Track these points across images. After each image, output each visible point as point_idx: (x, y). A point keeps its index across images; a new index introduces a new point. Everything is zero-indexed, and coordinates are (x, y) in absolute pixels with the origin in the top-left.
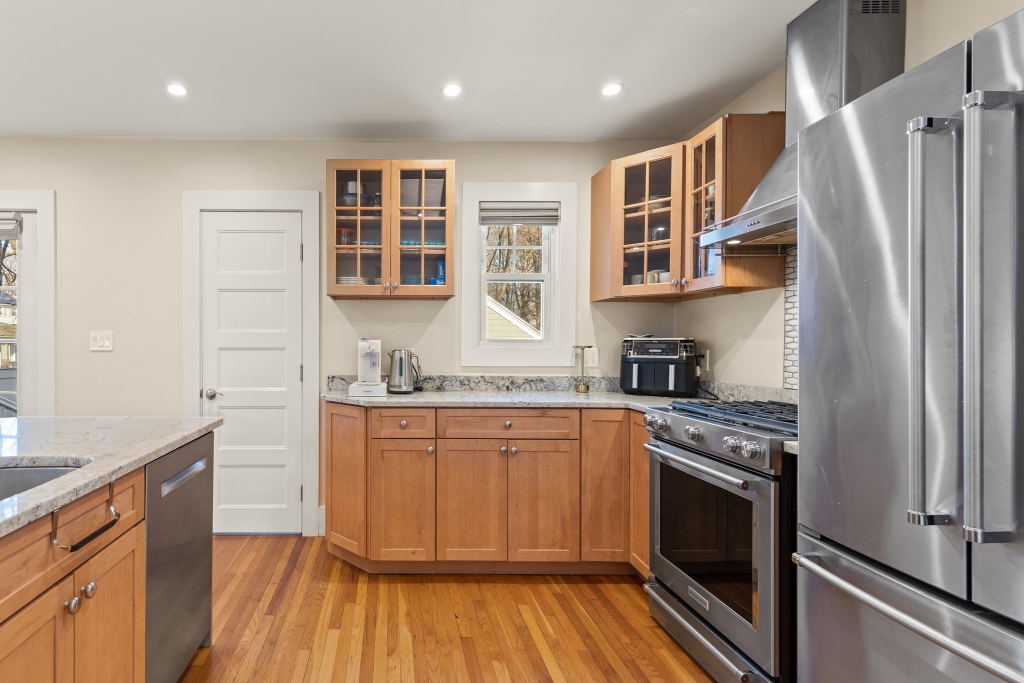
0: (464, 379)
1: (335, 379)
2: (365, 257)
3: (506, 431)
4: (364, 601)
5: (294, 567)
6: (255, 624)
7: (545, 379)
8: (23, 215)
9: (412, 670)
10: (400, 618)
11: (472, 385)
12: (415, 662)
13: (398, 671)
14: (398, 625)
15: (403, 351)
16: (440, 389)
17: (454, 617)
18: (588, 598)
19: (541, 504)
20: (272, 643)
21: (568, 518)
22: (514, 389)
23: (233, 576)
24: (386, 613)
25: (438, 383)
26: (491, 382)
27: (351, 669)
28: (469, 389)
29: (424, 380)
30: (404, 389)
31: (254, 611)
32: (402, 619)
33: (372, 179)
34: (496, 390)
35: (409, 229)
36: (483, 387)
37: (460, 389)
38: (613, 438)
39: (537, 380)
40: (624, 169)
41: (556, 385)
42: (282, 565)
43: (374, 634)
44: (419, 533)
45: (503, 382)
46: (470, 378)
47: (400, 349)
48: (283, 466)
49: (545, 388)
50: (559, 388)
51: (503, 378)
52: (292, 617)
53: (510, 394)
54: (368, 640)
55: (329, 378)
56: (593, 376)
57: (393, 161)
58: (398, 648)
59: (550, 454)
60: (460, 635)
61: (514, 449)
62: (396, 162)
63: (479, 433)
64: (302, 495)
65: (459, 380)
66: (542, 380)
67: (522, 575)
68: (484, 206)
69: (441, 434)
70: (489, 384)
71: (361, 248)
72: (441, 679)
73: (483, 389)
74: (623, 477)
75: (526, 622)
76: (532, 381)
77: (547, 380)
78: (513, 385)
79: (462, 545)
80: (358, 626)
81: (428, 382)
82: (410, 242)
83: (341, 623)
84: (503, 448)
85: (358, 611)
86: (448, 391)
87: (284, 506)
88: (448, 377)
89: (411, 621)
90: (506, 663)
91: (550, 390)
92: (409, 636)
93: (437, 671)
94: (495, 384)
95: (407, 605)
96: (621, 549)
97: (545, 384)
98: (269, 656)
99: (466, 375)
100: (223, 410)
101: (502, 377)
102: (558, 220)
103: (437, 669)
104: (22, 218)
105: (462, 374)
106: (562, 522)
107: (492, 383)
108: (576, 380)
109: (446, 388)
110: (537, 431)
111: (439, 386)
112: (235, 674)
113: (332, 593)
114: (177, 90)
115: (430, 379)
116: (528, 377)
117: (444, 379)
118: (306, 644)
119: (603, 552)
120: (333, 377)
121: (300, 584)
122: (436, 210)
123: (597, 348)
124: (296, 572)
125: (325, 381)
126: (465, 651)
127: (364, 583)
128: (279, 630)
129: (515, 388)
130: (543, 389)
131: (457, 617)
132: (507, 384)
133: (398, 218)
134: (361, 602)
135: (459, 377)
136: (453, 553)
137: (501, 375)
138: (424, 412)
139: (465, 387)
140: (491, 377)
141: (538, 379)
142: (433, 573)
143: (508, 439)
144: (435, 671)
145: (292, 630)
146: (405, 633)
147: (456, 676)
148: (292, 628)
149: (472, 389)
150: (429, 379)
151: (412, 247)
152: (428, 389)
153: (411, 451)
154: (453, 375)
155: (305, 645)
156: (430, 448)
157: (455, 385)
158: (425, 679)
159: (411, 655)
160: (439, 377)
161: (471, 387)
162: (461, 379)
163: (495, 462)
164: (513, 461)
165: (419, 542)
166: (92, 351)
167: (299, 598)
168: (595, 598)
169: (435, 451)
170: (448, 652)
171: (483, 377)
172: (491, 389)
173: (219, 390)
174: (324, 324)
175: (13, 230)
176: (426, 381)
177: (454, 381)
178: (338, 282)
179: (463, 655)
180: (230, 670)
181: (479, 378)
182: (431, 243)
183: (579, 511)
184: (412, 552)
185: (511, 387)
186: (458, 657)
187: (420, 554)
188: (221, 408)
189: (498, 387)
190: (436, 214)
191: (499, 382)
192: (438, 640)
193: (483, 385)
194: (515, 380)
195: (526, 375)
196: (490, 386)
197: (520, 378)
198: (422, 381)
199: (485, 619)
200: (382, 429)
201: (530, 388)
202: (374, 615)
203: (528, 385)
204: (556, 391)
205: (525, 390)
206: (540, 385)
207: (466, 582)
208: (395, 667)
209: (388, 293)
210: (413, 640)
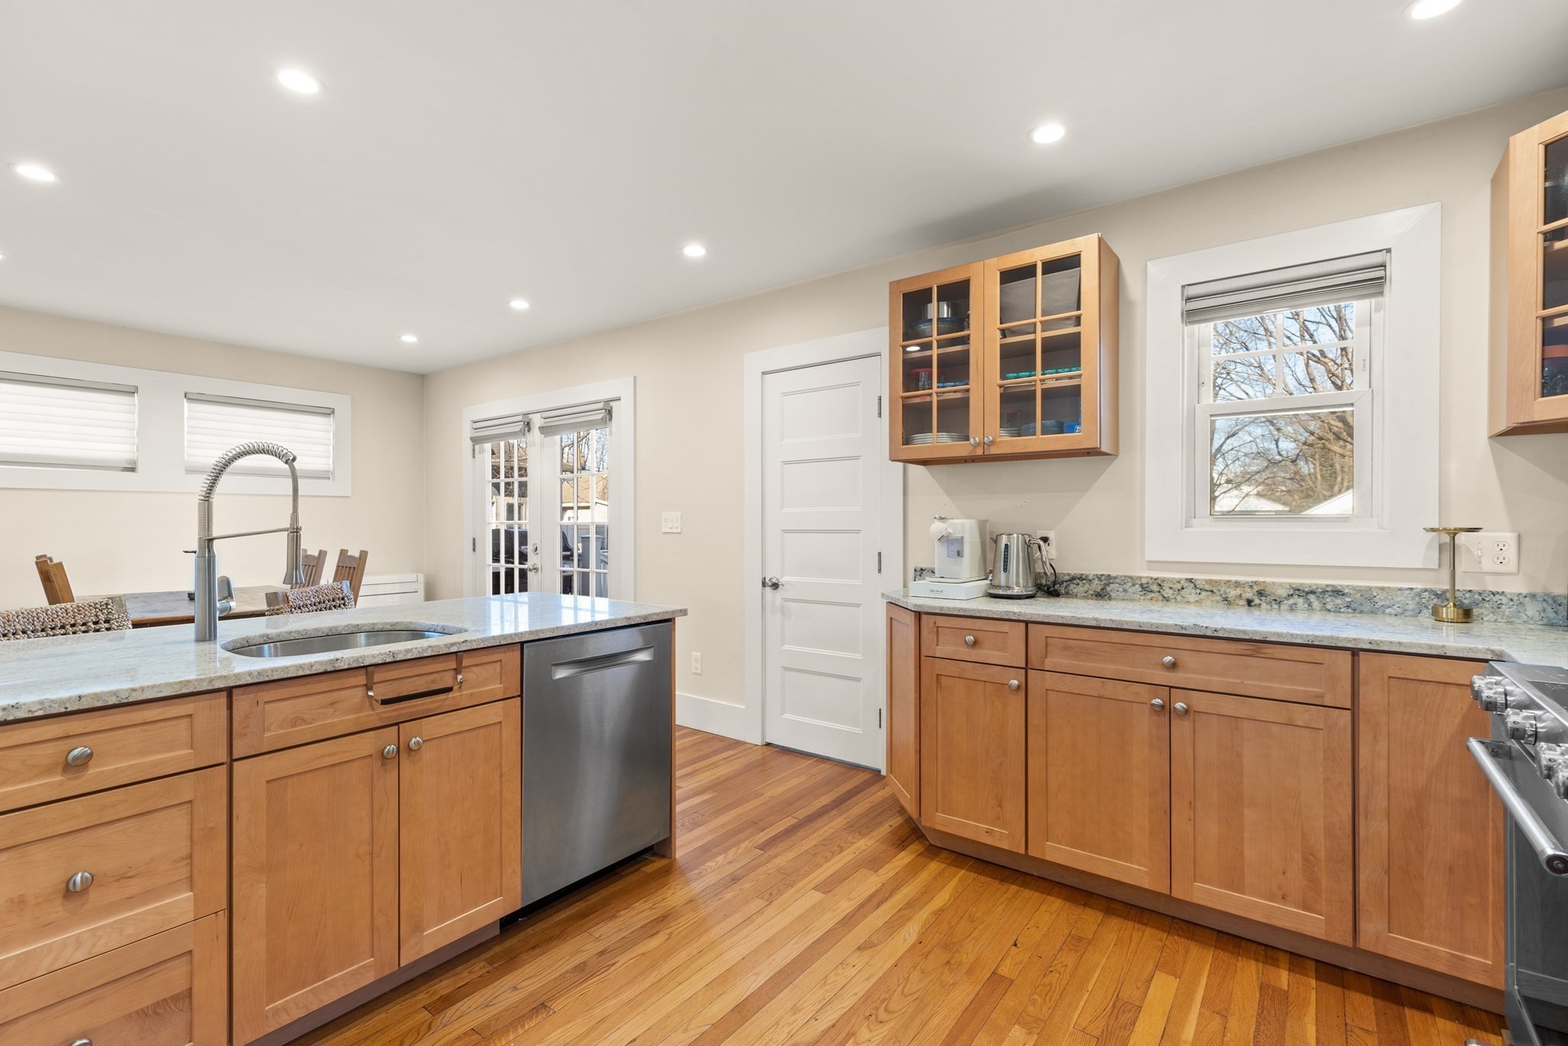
0: (1150, 582)
1: (925, 572)
2: (943, 406)
3: (1166, 673)
4: (891, 874)
5: (837, 806)
6: (735, 853)
7: (1346, 591)
8: (612, 404)
9: (873, 980)
10: (921, 912)
11: (1168, 593)
12: (890, 970)
13: (853, 972)
14: (910, 919)
15: (1015, 535)
16: (1101, 595)
17: (1012, 942)
18: (1348, 1021)
19: (1250, 814)
20: (735, 879)
21: (1322, 855)
22: (1264, 605)
23: (758, 795)
24: (909, 899)
25: (1097, 586)
26: (1211, 589)
27: (796, 943)
28: (1160, 598)
29: (1070, 581)
30: (1016, 591)
31: (747, 839)
32: (924, 914)
33: (957, 294)
34: (1222, 605)
35: (1016, 357)
36: (1193, 598)
37: (1142, 598)
38: (1458, 720)
39: (1324, 592)
40: (1542, 148)
41: (1380, 604)
42: (826, 800)
43: (865, 917)
44: (999, 806)
45: (1238, 591)
46: (1163, 581)
47: (1010, 533)
48: (858, 680)
49: (1348, 607)
50: (1388, 611)
51: (1237, 584)
52: (782, 861)
53: (1256, 612)
54: (848, 922)
55: (915, 570)
56: (1494, 589)
57: (986, 261)
58: (880, 947)
59: (1275, 728)
60: (996, 969)
61: (1180, 705)
62: (994, 260)
63: (1109, 668)
64: (880, 721)
65: (1140, 583)
66: (1338, 592)
67: (1219, 931)
68: (1192, 291)
69: (1034, 660)
70: (1204, 593)
71: (936, 392)
72: (904, 1010)
73: (1192, 600)
74: (1491, 806)
75: (1147, 1001)
76: (1313, 592)
77: (1351, 591)
78: (1263, 598)
79: (1073, 844)
80: (852, 900)
81: (1078, 584)
82: (1020, 374)
83: (833, 889)
84: (1157, 701)
85: (870, 883)
86: (1115, 599)
87: (859, 731)
88: (1116, 578)
89: (934, 922)
90: (1038, 1038)
91: (1361, 612)
92: (913, 938)
93: (907, 998)
94: (1218, 593)
95: (949, 900)
96: (1486, 958)
97: (1349, 600)
98: (720, 890)
99: (1155, 575)
100: (788, 603)
101: (1236, 582)
102: (1382, 285)
103: (911, 995)
104: (611, 407)
105: (1145, 573)
106: (1304, 859)
107: (1212, 591)
108: (1437, 595)
109: (1113, 595)
110: (1239, 681)
111: (1099, 590)
112: (669, 894)
113: (856, 851)
114: (694, 251)
115: (1081, 578)
116: (1302, 584)
117: (1109, 580)
118: (771, 894)
119: (1427, 949)
120: (922, 569)
121: (826, 828)
122: (1068, 318)
123: (1512, 532)
124: (834, 812)
125: (911, 574)
126: (981, 992)
127: (911, 853)
128: (754, 869)
129: (1269, 603)
130: (1342, 610)
131: (1015, 945)
132: (1249, 595)
133: (995, 341)
134: (886, 874)
135: (1140, 578)
136: (1058, 852)
137: (1234, 578)
138: (1005, 627)
139: (1153, 595)
140: (1210, 582)
141: (1329, 589)
142: (1036, 874)
143: (1171, 687)
144: (906, 997)
145: (769, 874)
146: (911, 932)
147: (933, 1015)
148: (770, 871)
149: (1166, 599)
150: (1079, 579)
151: (1019, 381)
152: (1079, 595)
153: (985, 681)
154: (1127, 574)
155: (768, 895)
156: (1015, 682)
157: (1130, 590)
158: (882, 998)
159: (892, 961)
160: (1099, 577)
161: (1166, 596)
162: (1144, 581)
163: (1143, 725)
164: (1182, 729)
165: (998, 819)
166: (665, 533)
167: (809, 843)
168: (1373, 1027)
169: (1025, 688)
170: (951, 982)
171: (1190, 580)
172: (1209, 602)
173: (783, 580)
174: (910, 498)
175: (602, 419)
176: (1074, 581)
177: (1130, 584)
178: (907, 441)
179: (973, 996)
180: (668, 889)
181: (1182, 582)
182: (1060, 370)
183: (1350, 848)
184: (986, 830)
185: (1257, 601)
186: (963, 994)
187: (1003, 837)
188: (785, 600)
189: (1226, 599)
190: (1068, 324)
191: (1228, 591)
192: (953, 961)
193: (1190, 594)
194: (1267, 589)
195: (1297, 581)
196: (1208, 596)
197: (1281, 585)
198: (1067, 582)
199: (1066, 966)
200: (937, 645)
201: (1306, 605)
202: (886, 896)
203: (1300, 601)
204: (1380, 616)
205: (1292, 609)
206: (1332, 600)
207: (1085, 905)
208: (854, 966)
209: (979, 452)
210: (913, 946)
